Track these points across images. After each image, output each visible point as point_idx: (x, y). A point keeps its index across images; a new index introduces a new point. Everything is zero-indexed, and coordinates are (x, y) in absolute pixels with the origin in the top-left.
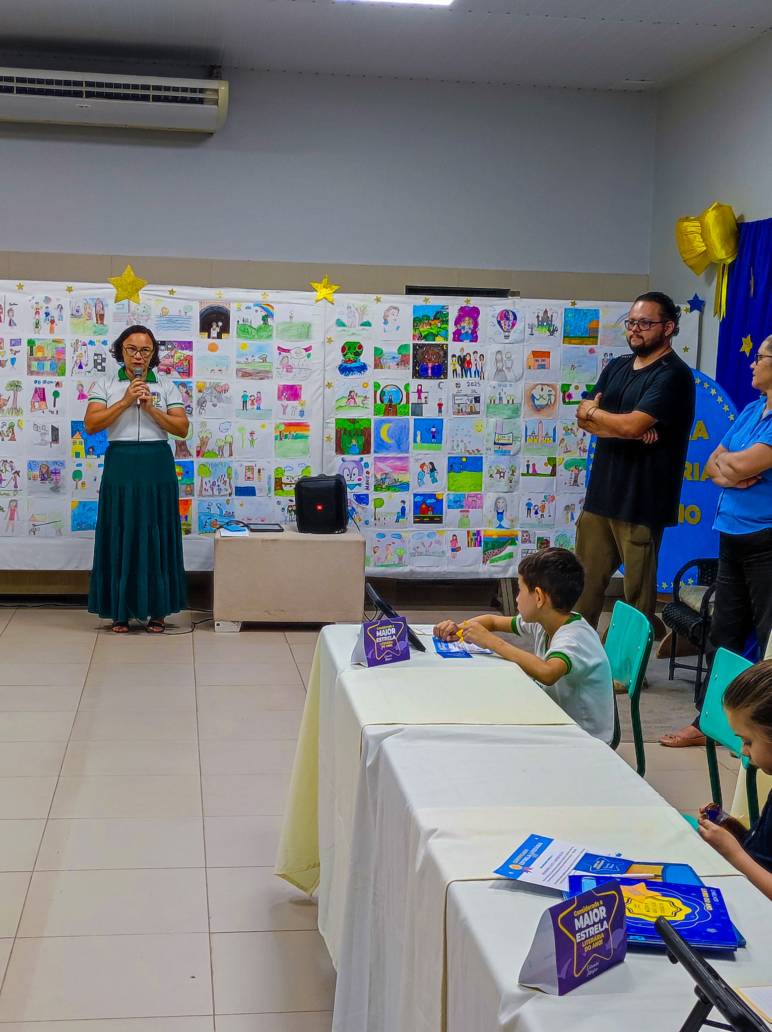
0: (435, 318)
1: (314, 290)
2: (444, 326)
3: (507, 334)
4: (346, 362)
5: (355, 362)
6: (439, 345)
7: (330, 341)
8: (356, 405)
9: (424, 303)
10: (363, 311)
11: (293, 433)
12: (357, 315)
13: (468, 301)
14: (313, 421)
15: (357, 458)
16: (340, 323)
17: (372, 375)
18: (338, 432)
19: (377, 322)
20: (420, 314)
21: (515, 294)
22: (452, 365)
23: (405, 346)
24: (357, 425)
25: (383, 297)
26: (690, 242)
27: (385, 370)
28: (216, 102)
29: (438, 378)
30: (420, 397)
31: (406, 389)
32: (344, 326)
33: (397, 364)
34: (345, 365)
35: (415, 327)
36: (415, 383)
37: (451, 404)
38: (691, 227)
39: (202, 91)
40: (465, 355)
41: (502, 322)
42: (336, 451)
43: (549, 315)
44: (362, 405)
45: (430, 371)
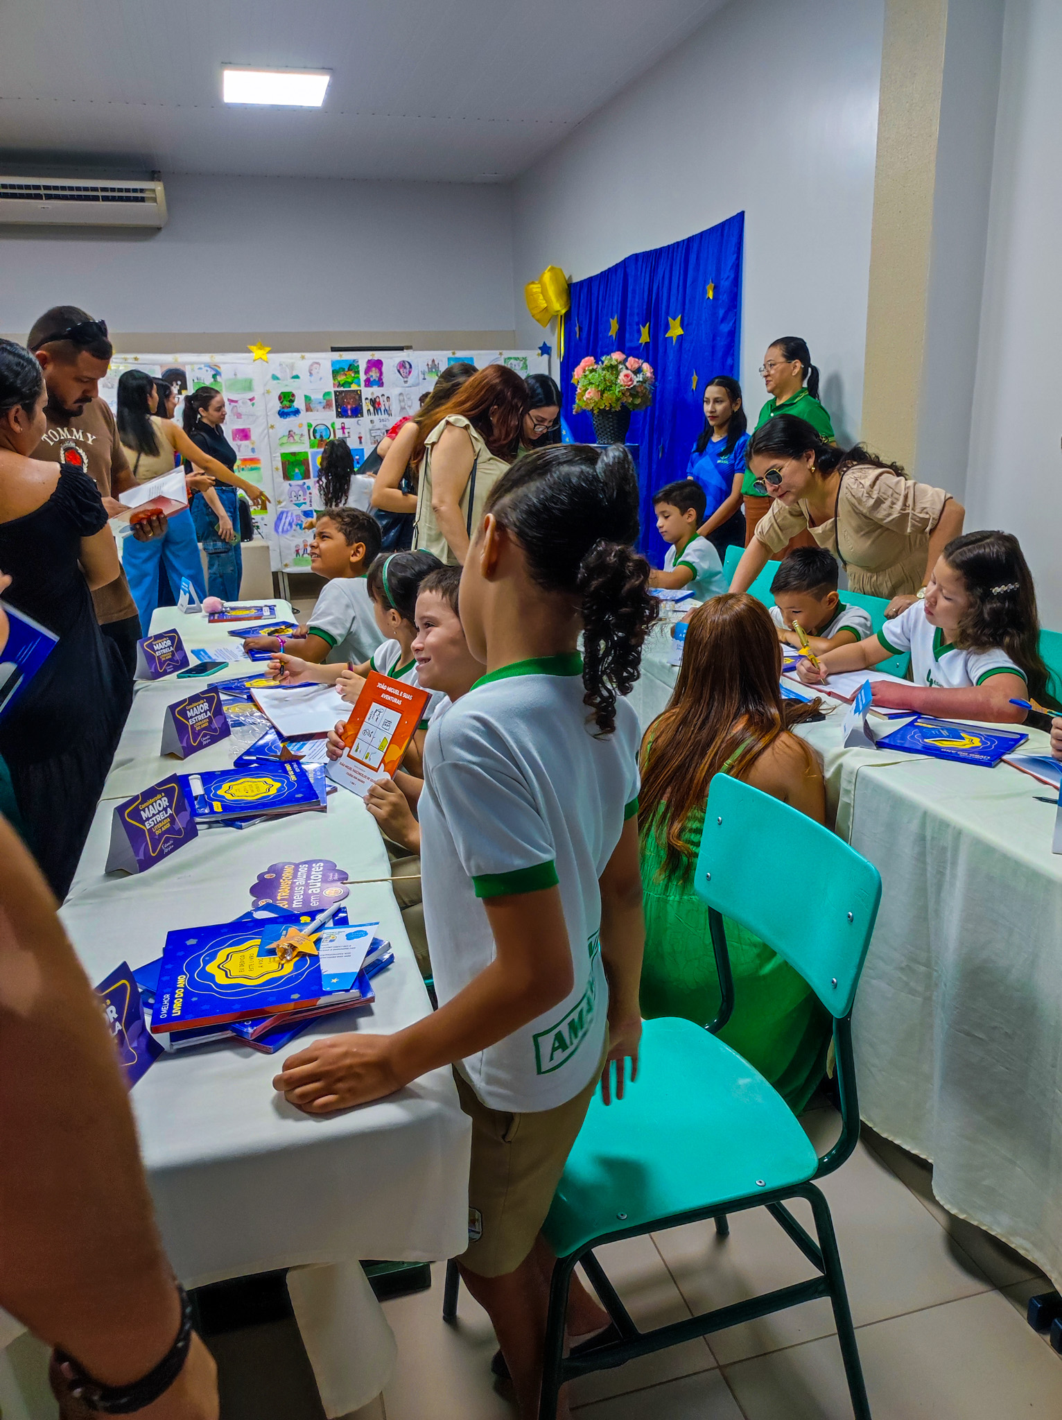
0: (349, 370)
1: (250, 351)
2: (356, 375)
3: (406, 379)
4: (283, 408)
5: (290, 407)
6: (354, 391)
7: (268, 392)
8: (295, 442)
9: (339, 358)
10: (292, 367)
11: (248, 466)
12: (288, 370)
13: (373, 355)
14: (263, 455)
15: (301, 482)
16: (275, 378)
17: (305, 417)
18: (283, 464)
19: (304, 375)
20: (337, 367)
21: (409, 348)
22: (366, 406)
23: (326, 394)
24: (298, 458)
25: (307, 355)
26: (536, 300)
27: (315, 413)
28: (154, 200)
29: (357, 416)
30: (344, 433)
31: (332, 427)
32: (278, 379)
33: (324, 408)
34: (282, 410)
35: (334, 377)
36: (339, 422)
37: (369, 436)
38: (535, 288)
39: (142, 191)
40: (375, 397)
41: (401, 371)
42: (284, 478)
43: (436, 363)
44: (299, 441)
45: (349, 412)
